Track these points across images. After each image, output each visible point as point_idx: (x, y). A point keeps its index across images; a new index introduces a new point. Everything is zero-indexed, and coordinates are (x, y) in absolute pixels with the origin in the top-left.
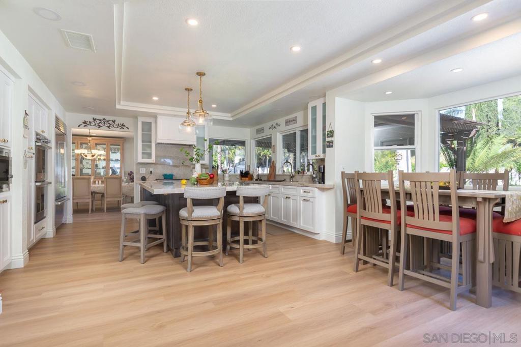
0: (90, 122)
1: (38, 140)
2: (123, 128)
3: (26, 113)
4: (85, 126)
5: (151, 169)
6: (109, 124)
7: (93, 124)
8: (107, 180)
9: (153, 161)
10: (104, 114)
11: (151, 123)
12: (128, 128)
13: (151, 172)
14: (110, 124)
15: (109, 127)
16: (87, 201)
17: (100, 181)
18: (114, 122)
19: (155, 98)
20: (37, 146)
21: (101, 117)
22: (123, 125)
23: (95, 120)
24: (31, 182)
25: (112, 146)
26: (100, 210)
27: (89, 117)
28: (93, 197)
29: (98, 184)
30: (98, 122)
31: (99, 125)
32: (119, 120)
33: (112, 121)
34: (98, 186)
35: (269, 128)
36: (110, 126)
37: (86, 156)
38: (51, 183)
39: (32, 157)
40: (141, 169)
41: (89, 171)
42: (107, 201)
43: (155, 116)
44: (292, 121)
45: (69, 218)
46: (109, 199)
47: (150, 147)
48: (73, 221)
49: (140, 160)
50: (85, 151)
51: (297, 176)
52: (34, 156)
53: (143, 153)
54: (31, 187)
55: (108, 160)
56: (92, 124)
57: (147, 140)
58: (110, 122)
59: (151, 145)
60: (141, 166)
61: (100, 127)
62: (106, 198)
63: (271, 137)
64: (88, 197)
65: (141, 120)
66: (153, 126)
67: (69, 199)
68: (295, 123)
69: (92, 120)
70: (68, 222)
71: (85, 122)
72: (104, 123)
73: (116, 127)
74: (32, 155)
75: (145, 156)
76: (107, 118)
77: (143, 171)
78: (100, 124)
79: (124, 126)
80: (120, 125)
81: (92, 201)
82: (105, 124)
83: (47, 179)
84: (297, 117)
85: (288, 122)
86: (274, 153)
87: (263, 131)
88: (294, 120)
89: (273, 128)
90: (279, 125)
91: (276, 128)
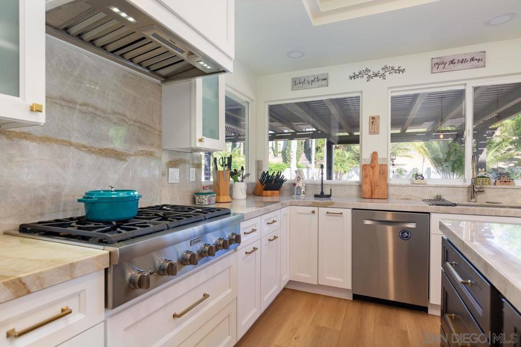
63: (359, 97)
68: (477, 67)
84: (485, 52)
85: (443, 63)
86: (375, 136)
87: (324, 82)
88: (472, 59)
89: (369, 78)
90: (400, 71)
91: (383, 76)
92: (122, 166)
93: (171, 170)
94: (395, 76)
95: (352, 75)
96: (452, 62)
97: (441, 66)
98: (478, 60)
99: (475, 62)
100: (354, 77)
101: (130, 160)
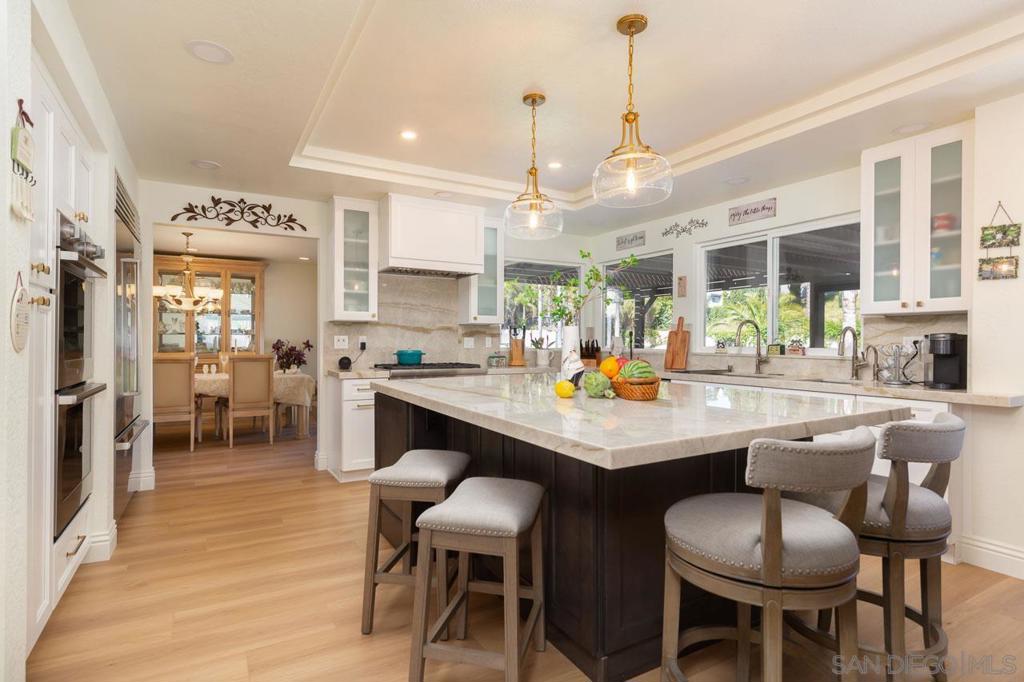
0: (203, 208)
1: (66, 243)
2: (293, 229)
3: (24, 114)
4: (189, 219)
5: (363, 339)
6: (254, 214)
7: (212, 214)
8: (237, 364)
9: (374, 316)
10: (241, 187)
11: (367, 214)
12: (304, 228)
13: (363, 346)
14: (257, 215)
15: (254, 223)
16: (185, 418)
17: (214, 367)
18: (267, 209)
19: (409, 135)
20: (63, 262)
21: (235, 196)
22: (291, 219)
23: (216, 202)
24: (40, 392)
25: (234, 280)
26: (213, 439)
27: (201, 196)
28: (198, 408)
29: (209, 372)
30: (226, 208)
31: (228, 218)
32: (282, 206)
33: (264, 207)
34: (211, 380)
35: (665, 234)
36: (256, 221)
37: (179, 302)
38: (103, 388)
39: (45, 302)
40: (336, 337)
41: (181, 341)
42: (235, 419)
43: (381, 195)
44: (755, 211)
45: (144, 475)
46: (238, 414)
47: (365, 278)
48: (157, 481)
49: (341, 314)
50: (177, 291)
51: (777, 362)
52: (53, 299)
53: (347, 295)
54: (40, 410)
55: (225, 313)
56: (209, 215)
57: (357, 261)
58: (258, 211)
59: (367, 274)
60: (337, 329)
61: (230, 221)
62: (233, 410)
63: (671, 255)
64: (186, 409)
65: (341, 204)
66: (373, 221)
67: (146, 423)
68: (768, 217)
69: (209, 204)
70: (142, 488)
71: (190, 209)
72: (242, 213)
73: (275, 223)
74: (47, 295)
75: (352, 302)
76: (251, 198)
77: (343, 344)
78: (231, 215)
79: (294, 221)
80: (283, 219)
81: (196, 419)
82: (245, 215)
83: (92, 376)
84: (775, 199)
85: (739, 214)
86: (683, 298)
87: (641, 241)
88: (763, 208)
89: (679, 233)
90: (704, 224)
91: (689, 232)
92: (427, 337)
93: (466, 339)
94: (699, 230)
95: (664, 231)
96: (746, 212)
97: (737, 218)
98: (769, 209)
99: (766, 211)
100: (666, 234)
101: (433, 333)
